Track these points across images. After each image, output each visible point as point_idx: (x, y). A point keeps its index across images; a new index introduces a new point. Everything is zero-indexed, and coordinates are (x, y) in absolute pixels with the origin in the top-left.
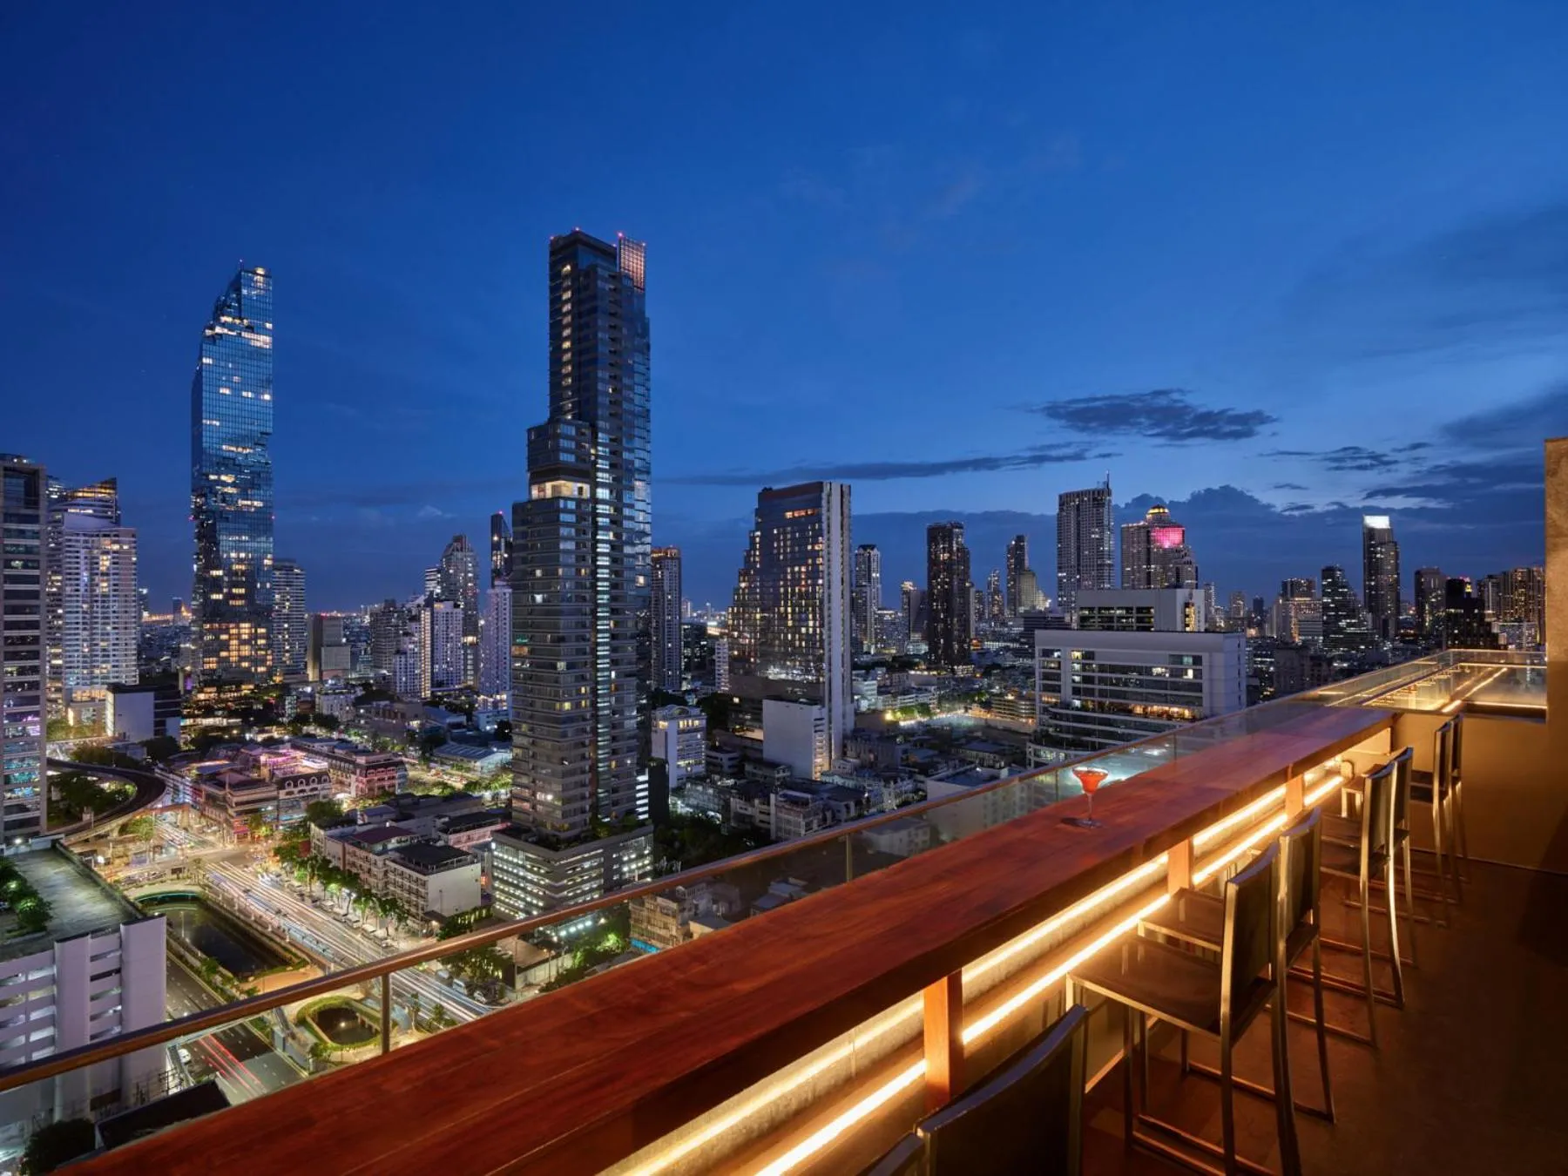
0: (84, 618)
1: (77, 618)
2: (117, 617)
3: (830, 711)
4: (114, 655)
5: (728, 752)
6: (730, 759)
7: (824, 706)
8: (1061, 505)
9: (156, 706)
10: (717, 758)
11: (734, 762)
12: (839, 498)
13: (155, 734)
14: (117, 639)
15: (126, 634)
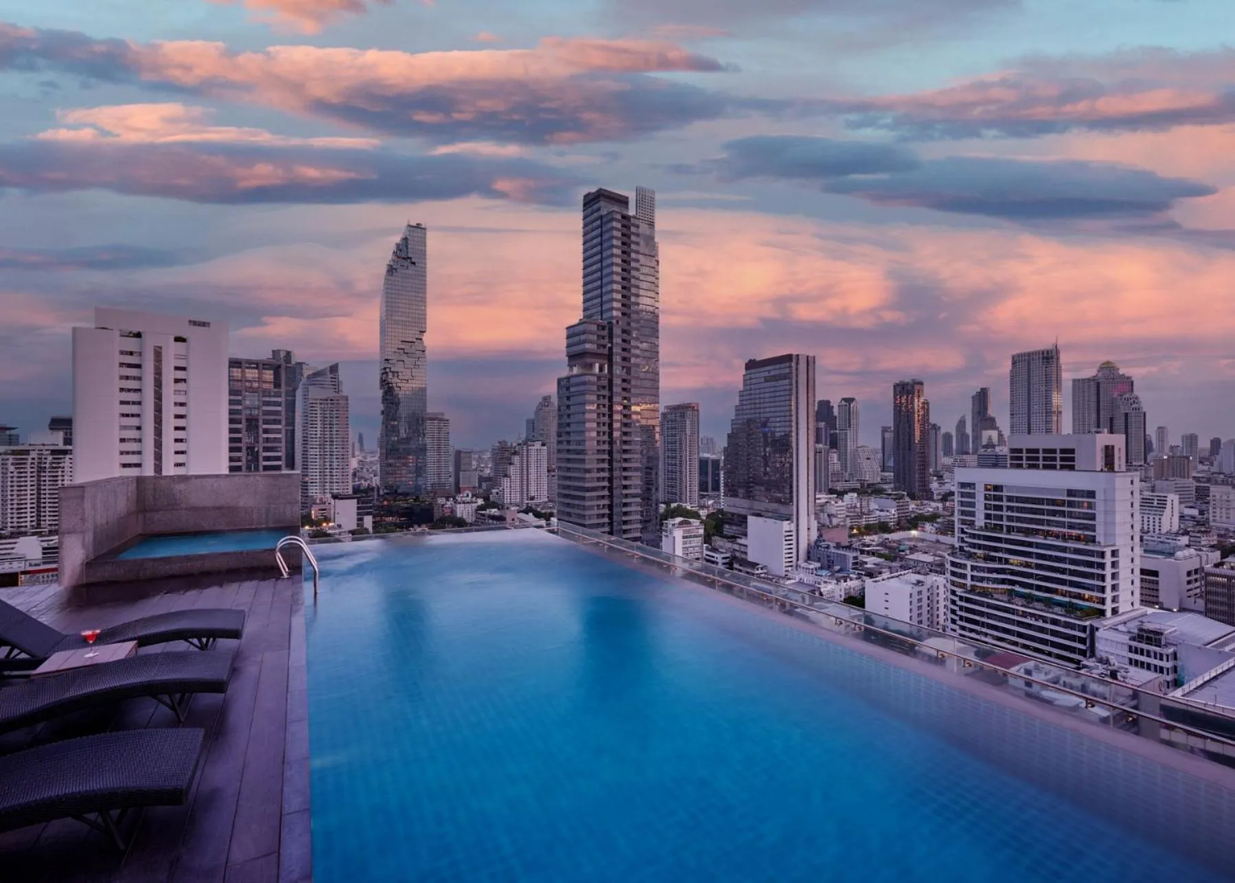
0: (320, 452)
1: (316, 452)
2: (338, 452)
3: (797, 525)
4: (336, 475)
5: (722, 553)
6: (723, 558)
7: (792, 522)
8: (1014, 363)
9: (359, 508)
10: (713, 557)
11: (727, 560)
12: (806, 365)
13: (358, 526)
14: (338, 465)
15: (343, 462)
